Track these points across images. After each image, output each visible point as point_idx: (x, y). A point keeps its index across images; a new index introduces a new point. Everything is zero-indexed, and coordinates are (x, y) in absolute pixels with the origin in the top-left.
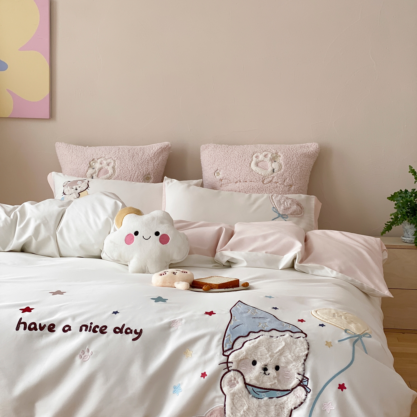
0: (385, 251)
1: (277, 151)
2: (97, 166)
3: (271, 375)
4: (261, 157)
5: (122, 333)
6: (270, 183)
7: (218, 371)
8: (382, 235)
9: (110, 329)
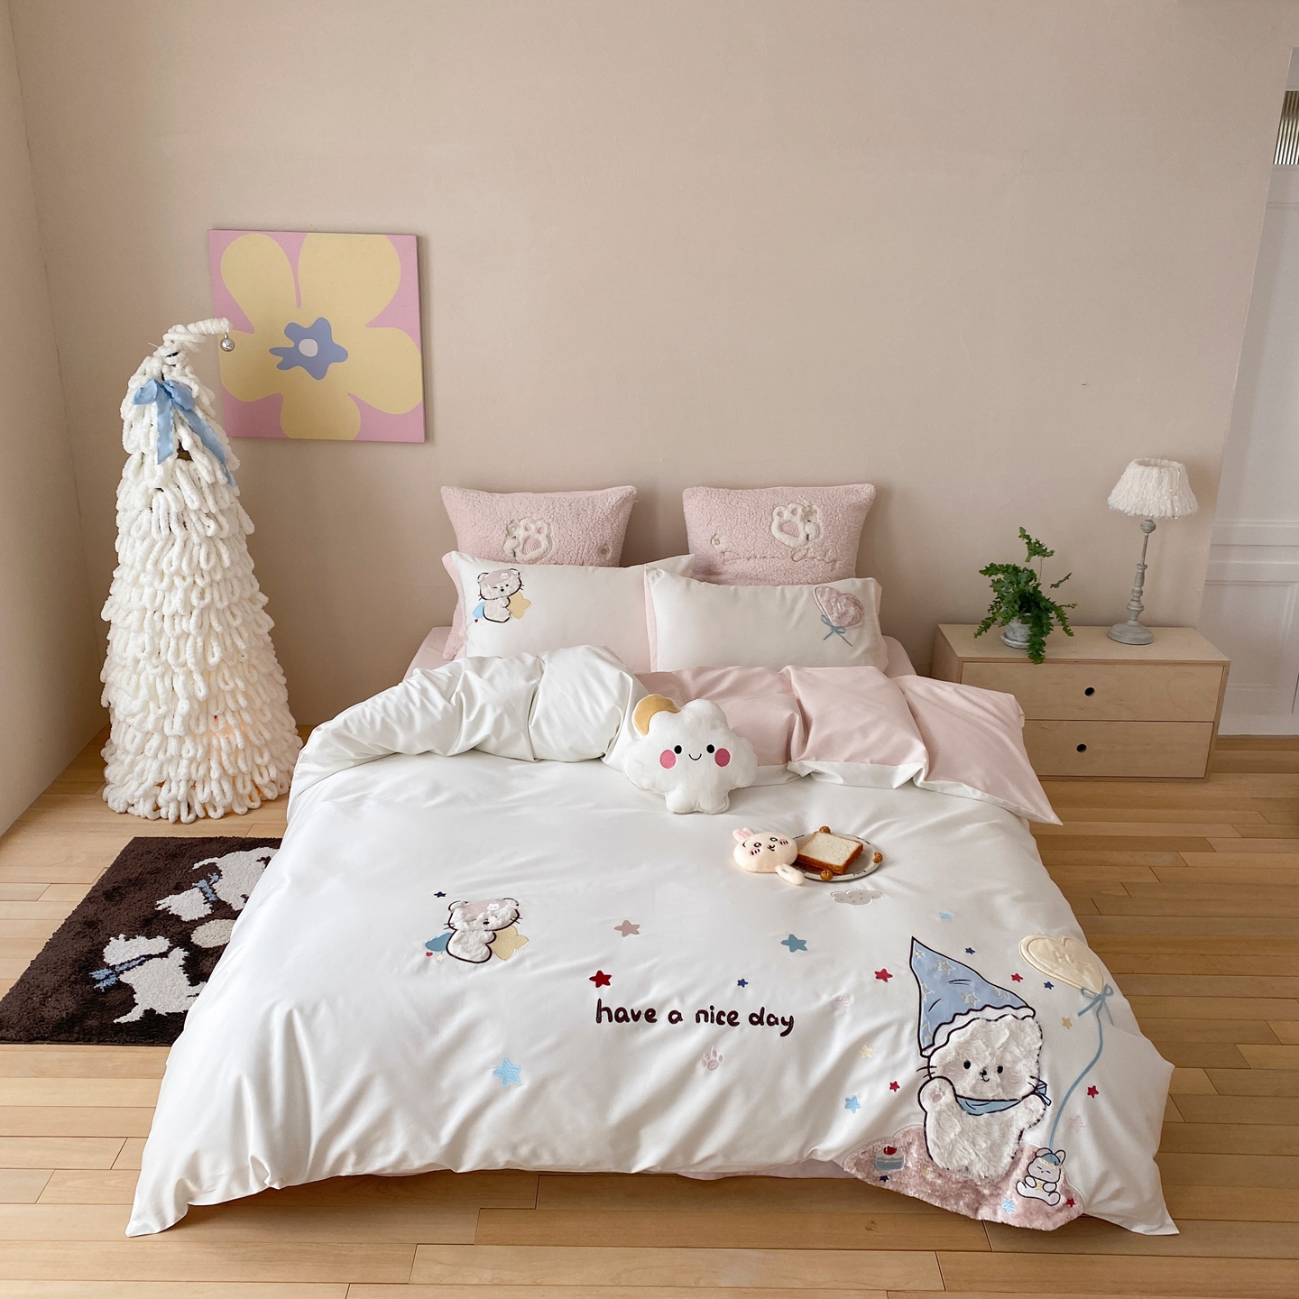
0: (1022, 717)
1: (810, 501)
3: (993, 1082)
4: (786, 515)
5: (762, 1024)
6: (803, 560)
7: (916, 1081)
8: (976, 637)
9: (743, 1018)
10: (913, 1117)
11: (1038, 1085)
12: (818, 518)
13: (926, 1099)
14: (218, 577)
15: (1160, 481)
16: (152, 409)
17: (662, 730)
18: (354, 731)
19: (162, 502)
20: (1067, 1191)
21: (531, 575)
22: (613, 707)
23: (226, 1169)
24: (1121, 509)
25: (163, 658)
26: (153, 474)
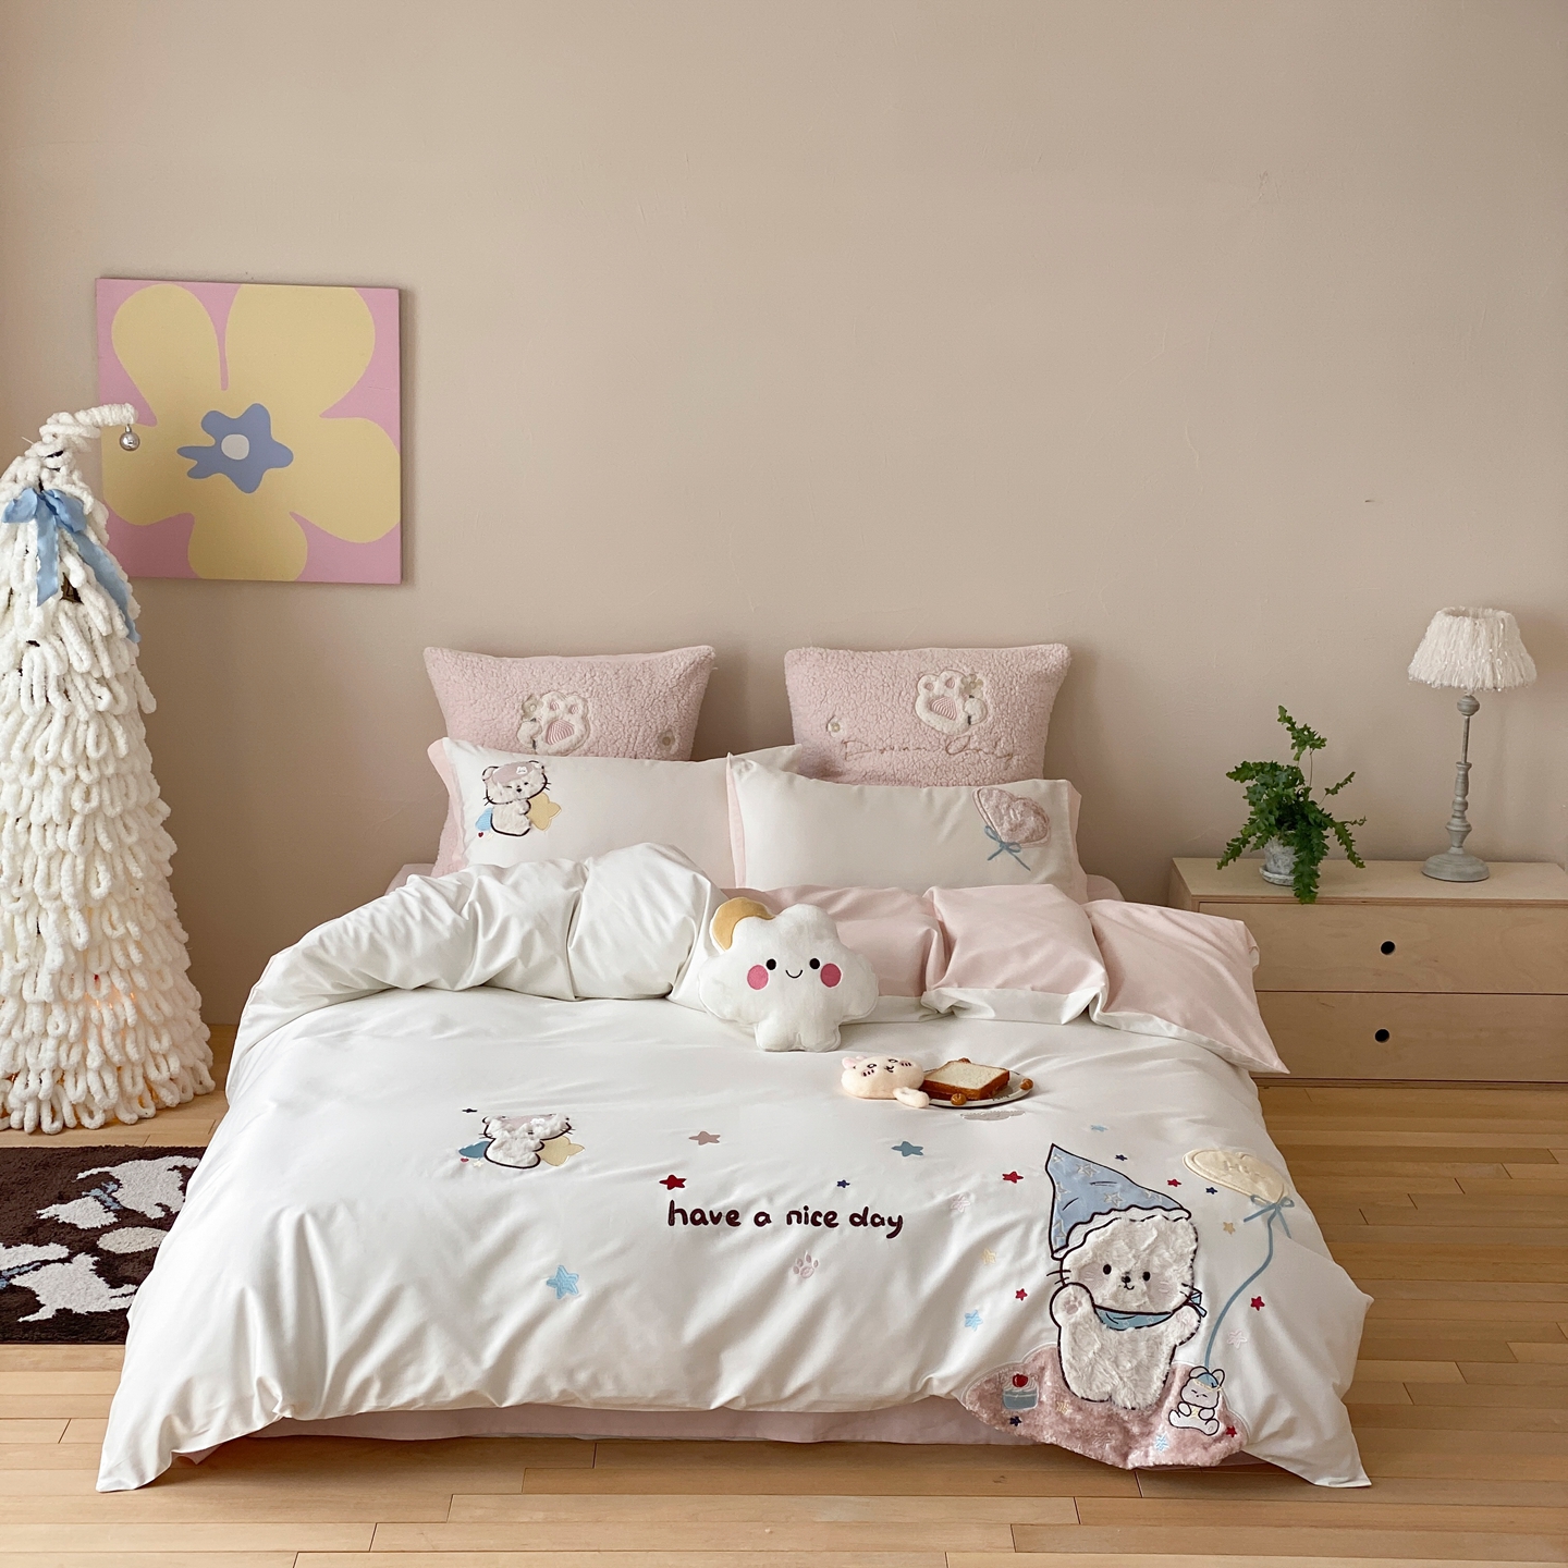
0: (1255, 950)
1: (973, 668)
2: (543, 714)
3: (1138, 1291)
4: (938, 686)
5: (866, 1224)
6: (963, 753)
7: (1047, 1288)
8: (1220, 868)
9: (843, 1219)
10: (1044, 1335)
11: (1191, 1294)
12: (985, 691)
13: (1060, 1310)
14: (110, 770)
15: (1475, 635)
16: (30, 530)
17: (751, 940)
18: (333, 951)
19: (37, 660)
20: (1226, 1417)
21: (559, 770)
22: (684, 920)
23: (224, 1400)
24: (1423, 678)
25: (27, 886)
26: (28, 622)
